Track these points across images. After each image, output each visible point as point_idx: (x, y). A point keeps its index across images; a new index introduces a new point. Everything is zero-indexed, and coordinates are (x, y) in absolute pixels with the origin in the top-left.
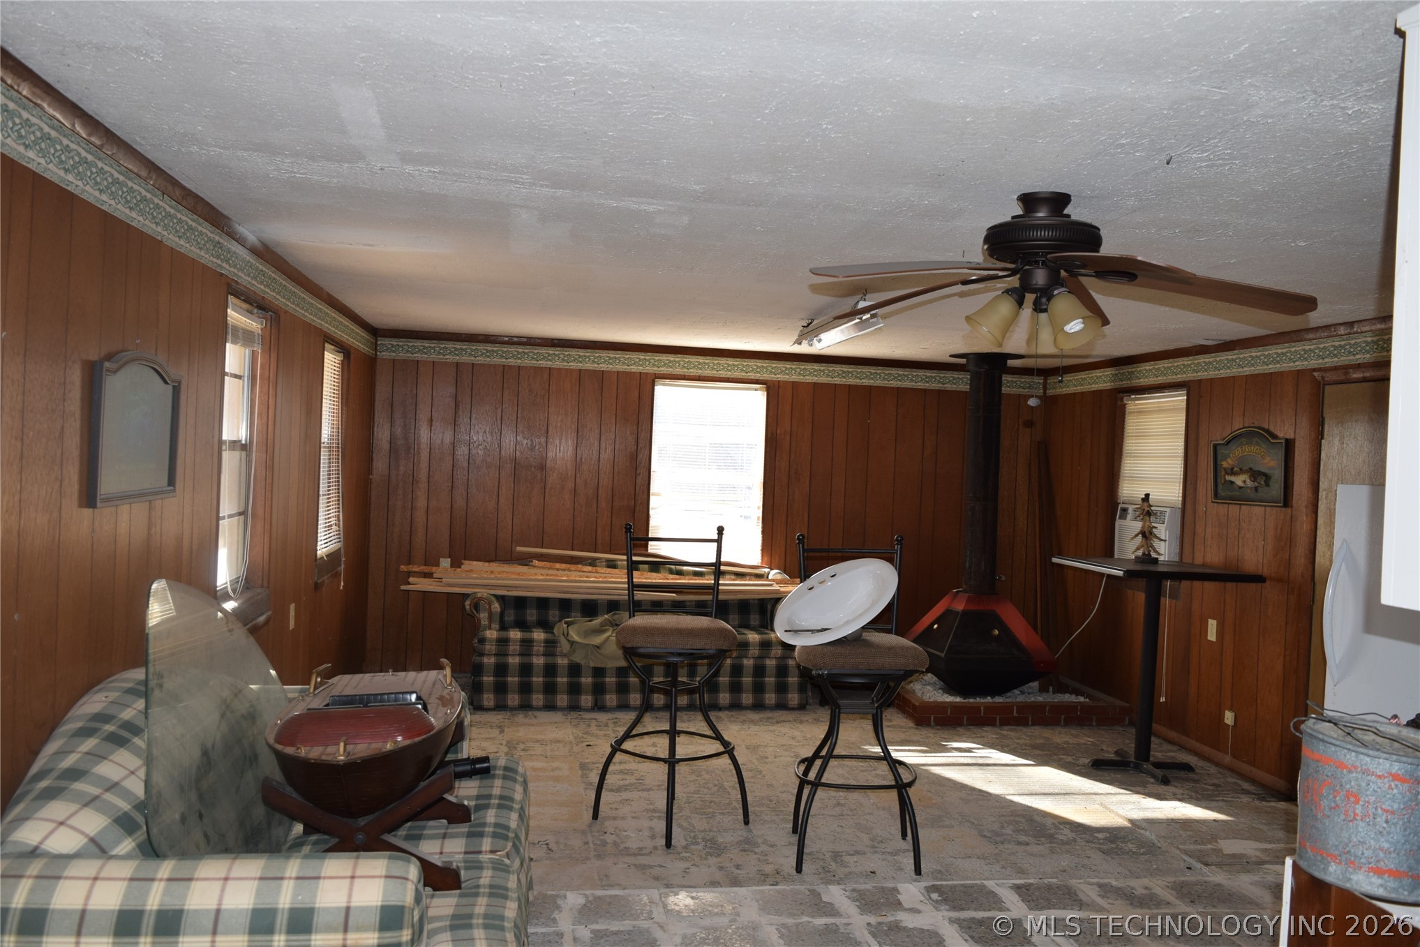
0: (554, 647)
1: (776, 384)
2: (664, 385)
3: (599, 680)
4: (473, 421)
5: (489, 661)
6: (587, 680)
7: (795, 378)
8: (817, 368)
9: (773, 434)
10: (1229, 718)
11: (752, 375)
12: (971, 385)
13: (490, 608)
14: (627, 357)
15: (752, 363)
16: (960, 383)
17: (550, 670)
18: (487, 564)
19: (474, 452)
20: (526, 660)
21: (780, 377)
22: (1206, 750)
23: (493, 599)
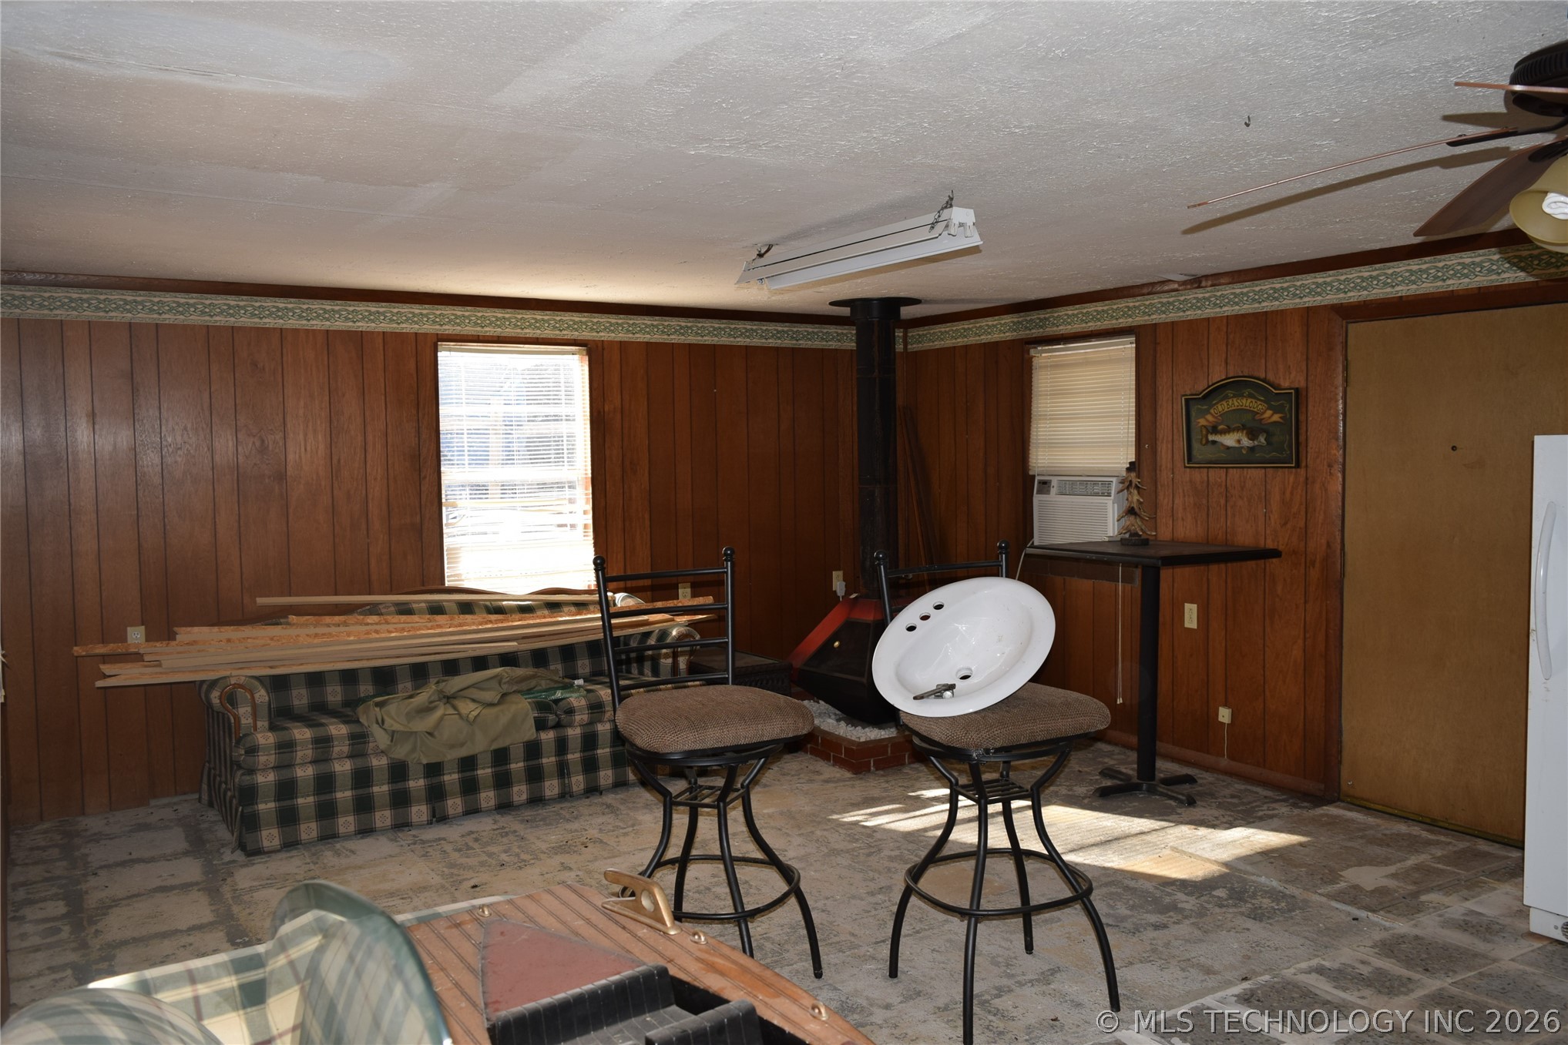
0: (365, 743)
1: (600, 345)
2: (450, 350)
3: (435, 780)
4: (164, 414)
5: (266, 779)
6: (417, 784)
7: (622, 336)
8: (649, 323)
9: (599, 412)
10: (1224, 715)
11: (568, 334)
12: (858, 343)
13: (253, 698)
14: (395, 310)
15: (568, 317)
16: (844, 339)
17: (362, 778)
18: (216, 629)
19: (169, 460)
20: (323, 768)
21: (604, 336)
22: (1190, 754)
23: (257, 683)
